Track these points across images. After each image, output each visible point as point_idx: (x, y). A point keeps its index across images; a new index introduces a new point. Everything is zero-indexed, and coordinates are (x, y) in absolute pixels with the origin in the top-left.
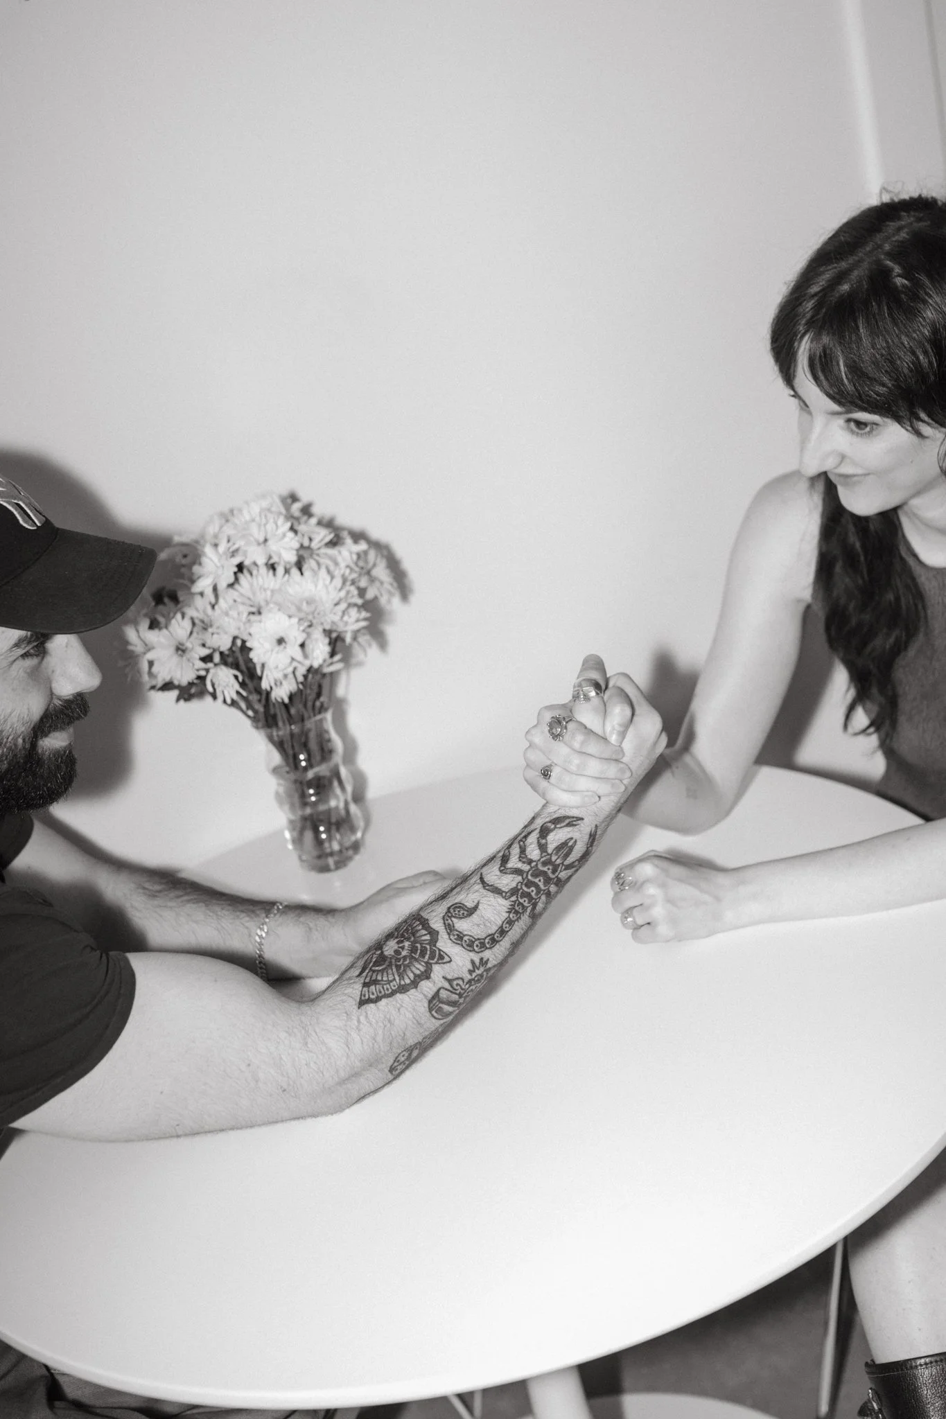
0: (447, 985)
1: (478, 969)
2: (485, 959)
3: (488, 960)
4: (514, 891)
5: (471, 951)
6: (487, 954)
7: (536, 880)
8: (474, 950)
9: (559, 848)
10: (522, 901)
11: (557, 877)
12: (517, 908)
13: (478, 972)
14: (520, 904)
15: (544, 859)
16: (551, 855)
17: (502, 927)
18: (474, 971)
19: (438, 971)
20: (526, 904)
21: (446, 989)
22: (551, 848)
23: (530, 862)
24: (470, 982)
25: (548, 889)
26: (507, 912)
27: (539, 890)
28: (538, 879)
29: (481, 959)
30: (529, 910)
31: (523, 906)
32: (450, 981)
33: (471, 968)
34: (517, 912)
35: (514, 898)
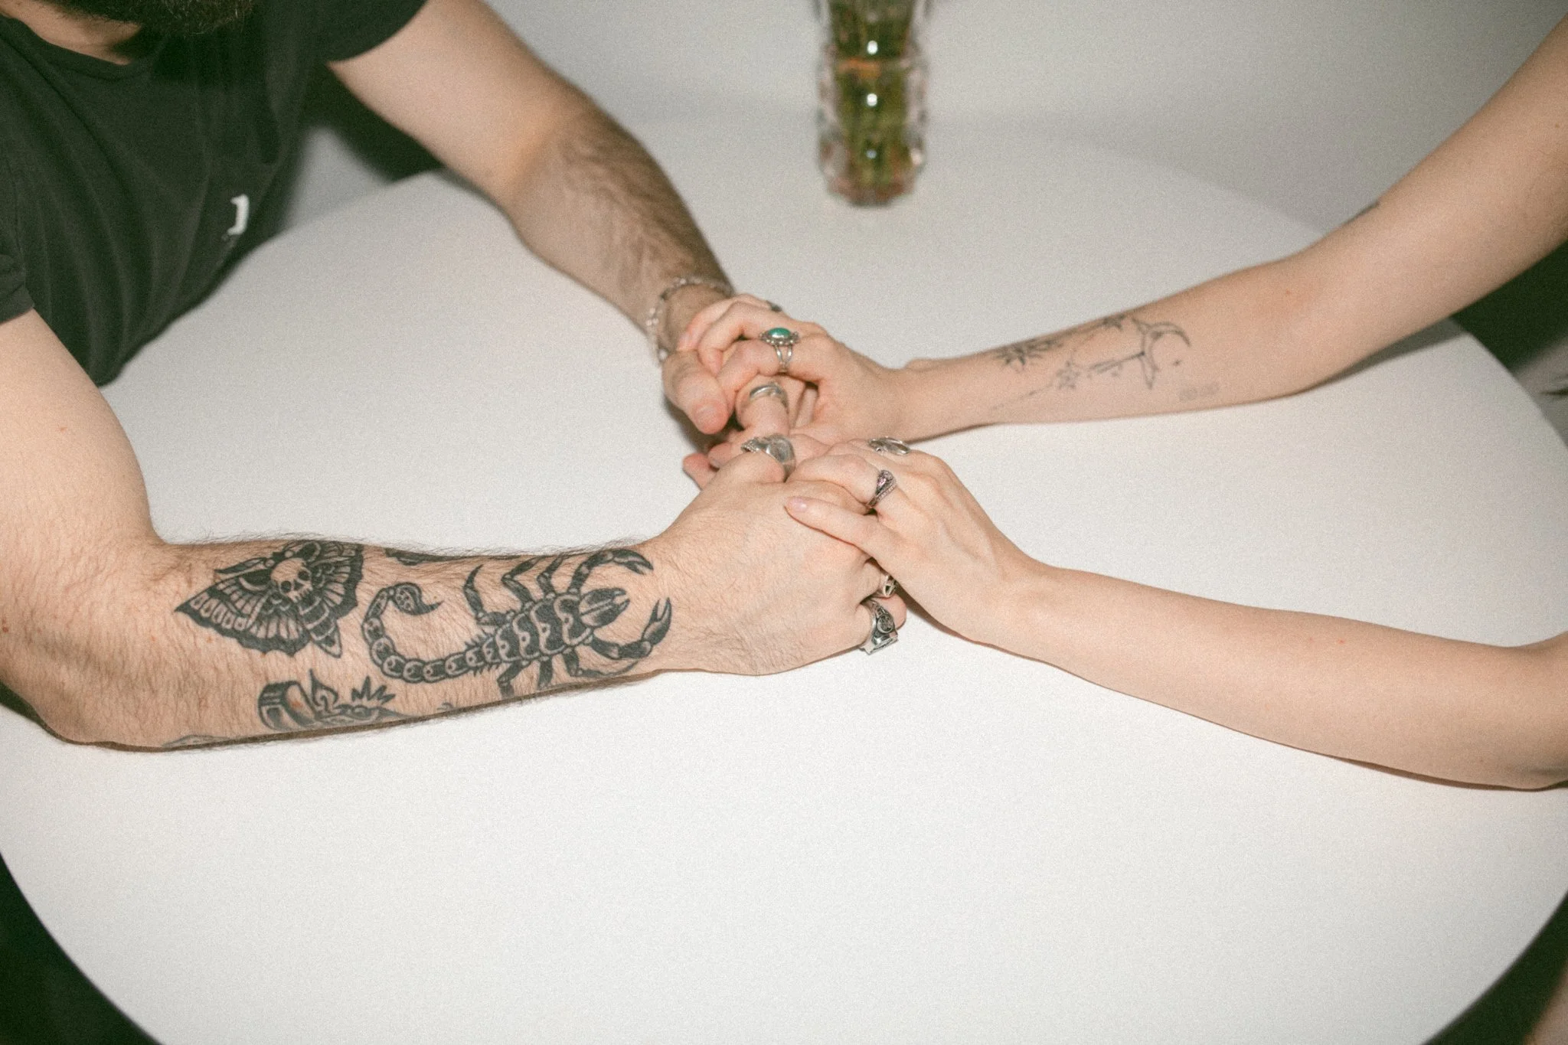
0: (307, 685)
1: (369, 699)
2: (387, 692)
3: (393, 696)
4: (497, 620)
5: (375, 662)
6: (396, 686)
7: (540, 626)
8: (381, 666)
9: (599, 595)
10: (500, 642)
11: (573, 647)
12: (485, 650)
13: (365, 702)
14: (493, 645)
15: (568, 597)
16: (582, 598)
17: (444, 660)
18: (361, 696)
19: (310, 657)
20: (503, 653)
21: (302, 691)
22: (590, 585)
23: (548, 588)
24: (345, 707)
25: (551, 656)
26: (466, 644)
27: (533, 648)
28: (543, 625)
29: (383, 688)
30: (504, 667)
31: (496, 655)
32: (316, 685)
33: (360, 689)
34: (480, 656)
35: (489, 630)
